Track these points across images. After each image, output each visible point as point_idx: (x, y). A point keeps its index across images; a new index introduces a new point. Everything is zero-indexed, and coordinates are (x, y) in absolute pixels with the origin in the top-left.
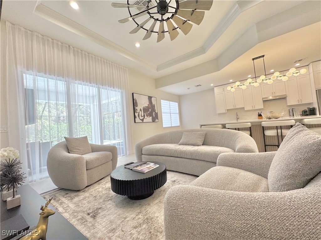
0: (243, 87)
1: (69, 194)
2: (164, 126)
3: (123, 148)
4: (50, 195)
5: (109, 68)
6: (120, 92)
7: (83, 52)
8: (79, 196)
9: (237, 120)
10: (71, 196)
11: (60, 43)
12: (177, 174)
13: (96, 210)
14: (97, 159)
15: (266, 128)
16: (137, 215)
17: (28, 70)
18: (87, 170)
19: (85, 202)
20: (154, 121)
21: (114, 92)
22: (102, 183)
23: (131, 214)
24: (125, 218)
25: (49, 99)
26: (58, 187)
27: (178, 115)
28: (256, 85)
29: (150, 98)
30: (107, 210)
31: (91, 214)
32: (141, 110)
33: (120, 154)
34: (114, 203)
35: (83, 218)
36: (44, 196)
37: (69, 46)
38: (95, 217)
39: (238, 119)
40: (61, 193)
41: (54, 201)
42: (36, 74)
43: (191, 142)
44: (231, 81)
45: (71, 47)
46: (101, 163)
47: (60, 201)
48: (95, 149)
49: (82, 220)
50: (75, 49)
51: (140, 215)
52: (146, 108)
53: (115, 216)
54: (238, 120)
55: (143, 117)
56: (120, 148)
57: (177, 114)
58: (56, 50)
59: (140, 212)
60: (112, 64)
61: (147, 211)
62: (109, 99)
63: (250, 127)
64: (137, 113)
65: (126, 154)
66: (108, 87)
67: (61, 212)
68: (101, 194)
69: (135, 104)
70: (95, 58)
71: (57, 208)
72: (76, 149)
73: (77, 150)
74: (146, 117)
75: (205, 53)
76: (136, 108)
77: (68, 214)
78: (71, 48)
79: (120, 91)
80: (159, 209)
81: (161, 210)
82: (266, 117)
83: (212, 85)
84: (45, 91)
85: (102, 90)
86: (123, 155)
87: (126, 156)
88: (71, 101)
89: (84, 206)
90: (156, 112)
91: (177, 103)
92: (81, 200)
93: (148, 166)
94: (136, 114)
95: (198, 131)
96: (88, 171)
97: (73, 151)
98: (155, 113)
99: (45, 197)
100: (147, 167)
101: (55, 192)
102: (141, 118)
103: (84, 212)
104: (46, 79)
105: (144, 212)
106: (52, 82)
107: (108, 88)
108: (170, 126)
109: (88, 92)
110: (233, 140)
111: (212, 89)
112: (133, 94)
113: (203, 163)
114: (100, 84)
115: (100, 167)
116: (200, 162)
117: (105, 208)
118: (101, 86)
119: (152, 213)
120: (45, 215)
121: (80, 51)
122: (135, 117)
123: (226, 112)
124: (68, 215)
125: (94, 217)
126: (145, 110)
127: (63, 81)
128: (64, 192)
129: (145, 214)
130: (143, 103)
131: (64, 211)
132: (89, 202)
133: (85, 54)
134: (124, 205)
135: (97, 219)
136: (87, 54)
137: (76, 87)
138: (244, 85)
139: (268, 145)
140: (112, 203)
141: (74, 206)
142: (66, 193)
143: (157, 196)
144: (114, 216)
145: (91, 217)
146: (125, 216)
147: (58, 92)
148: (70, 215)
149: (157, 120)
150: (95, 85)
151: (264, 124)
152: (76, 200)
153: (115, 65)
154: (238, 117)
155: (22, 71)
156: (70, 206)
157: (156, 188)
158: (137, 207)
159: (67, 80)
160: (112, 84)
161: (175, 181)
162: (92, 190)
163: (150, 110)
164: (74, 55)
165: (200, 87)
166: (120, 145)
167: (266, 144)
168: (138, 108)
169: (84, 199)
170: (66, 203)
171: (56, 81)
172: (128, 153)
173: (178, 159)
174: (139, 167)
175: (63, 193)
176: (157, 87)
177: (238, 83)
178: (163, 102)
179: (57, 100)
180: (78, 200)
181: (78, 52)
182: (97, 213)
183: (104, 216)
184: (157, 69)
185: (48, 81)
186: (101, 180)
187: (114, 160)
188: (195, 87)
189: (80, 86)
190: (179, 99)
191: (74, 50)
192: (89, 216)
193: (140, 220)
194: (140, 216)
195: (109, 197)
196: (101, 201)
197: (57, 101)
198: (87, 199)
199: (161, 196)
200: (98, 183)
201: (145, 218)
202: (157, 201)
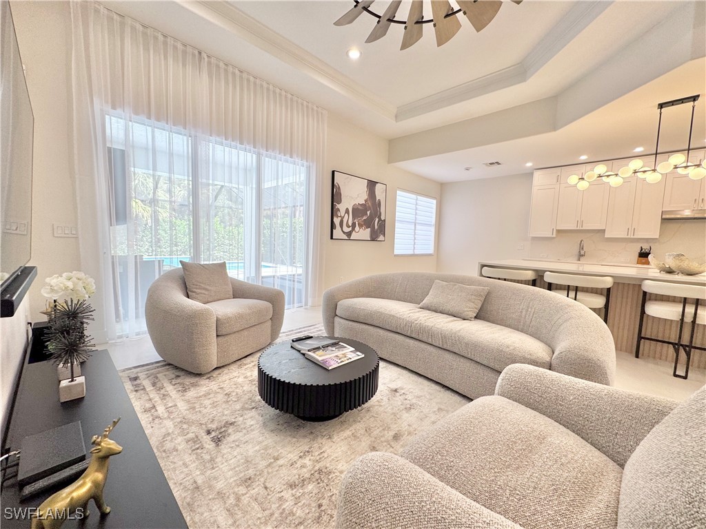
0: (614, 181)
1: (182, 377)
2: (396, 252)
3: (300, 291)
4: (147, 372)
5: (284, 108)
6: (305, 166)
7: (230, 69)
8: (199, 386)
9: (579, 260)
10: (184, 384)
11: (180, 46)
12: (405, 372)
13: (224, 426)
14: (240, 317)
15: (653, 297)
16: (300, 457)
17: (114, 107)
18: (217, 336)
19: (207, 402)
20: (374, 238)
21: (291, 165)
22: (246, 364)
23: (290, 452)
24: (276, 459)
25: (155, 169)
26: (162, 359)
27: (433, 229)
28: (651, 178)
29: (372, 184)
30: (244, 431)
31: (213, 434)
32: (347, 211)
33: (293, 303)
34: (261, 419)
35: (196, 440)
36: (138, 373)
37: (200, 53)
38: (219, 441)
39: (580, 256)
40: (167, 373)
41: (152, 388)
42: (130, 117)
43: (448, 307)
44: (584, 158)
45: (204, 55)
46: (248, 325)
47: (162, 391)
48: (239, 292)
49: (194, 442)
50: (212, 60)
51: (308, 458)
52: (360, 207)
53: (257, 448)
54: (581, 258)
55: (350, 229)
56: (294, 289)
57: (430, 225)
58: (170, 61)
59: (308, 452)
60: (292, 100)
61: (324, 452)
62: (280, 181)
63: (609, 290)
64: (338, 217)
65: (306, 304)
66: (279, 154)
67: (161, 415)
68: (239, 391)
69: (335, 196)
70: (255, 83)
71: (156, 405)
72: (200, 289)
73: (203, 291)
74: (357, 228)
75: (525, 81)
76: (338, 206)
77: (171, 423)
78: (204, 58)
79: (305, 163)
80: (349, 453)
81: (352, 457)
82: (661, 265)
83: (529, 164)
84: (147, 149)
85: (265, 160)
86: (300, 305)
87: (306, 309)
88: (200, 176)
89: (205, 411)
90: (383, 218)
91: (435, 202)
92: (200, 397)
93: (340, 353)
94: (335, 219)
95: (470, 282)
96: (220, 338)
97: (195, 292)
98: (380, 219)
99: (139, 375)
100: (337, 356)
101: (158, 367)
102: (346, 230)
103: (201, 424)
104: (149, 129)
105: (317, 453)
106: (162, 137)
107: (278, 156)
108: (412, 253)
109: (234, 159)
110: (553, 323)
111: (529, 175)
112: (333, 172)
113: (468, 364)
114: (262, 147)
115: (246, 333)
116: (462, 360)
117: (242, 426)
118: (263, 151)
119: (333, 459)
120: (101, 454)
121: (221, 64)
122: (333, 226)
123: (554, 236)
124: (172, 426)
125: (217, 441)
126: (357, 211)
127: (185, 135)
128: (174, 371)
129: (318, 458)
130: (354, 195)
131: (166, 415)
132: (215, 404)
133: (234, 74)
134: (279, 427)
135: (223, 446)
136: (237, 72)
137: (211, 149)
138: (617, 175)
139: (648, 339)
140: (257, 416)
141: (185, 408)
142: (177, 374)
143: (351, 420)
144: (255, 449)
145: (213, 439)
146: (276, 454)
147: (174, 152)
148: (175, 426)
149: (381, 238)
150: (252, 149)
151: (649, 286)
152: (192, 393)
153: (300, 100)
154: (582, 252)
155: (102, 110)
156: (179, 405)
157: (348, 406)
158: (305, 436)
159: (193, 133)
160: (288, 148)
161: (396, 391)
162: (224, 379)
163: (368, 213)
164: (210, 76)
165: (496, 166)
166: (294, 281)
167: (643, 335)
168: (342, 207)
169: (207, 395)
170: (173, 397)
171: (169, 134)
172: (310, 303)
173: (411, 342)
174: (320, 352)
175: (171, 373)
176: (391, 159)
177: (601, 169)
178: (401, 195)
179: (171, 171)
180: (195, 395)
181: (218, 66)
182: (223, 434)
183: (237, 444)
184: (396, 117)
185: (153, 132)
186: (246, 357)
187: (276, 318)
188: (484, 166)
189: (219, 148)
190: (440, 191)
191: (209, 63)
192: (208, 437)
193: (305, 470)
194: (307, 461)
195: (254, 402)
196: (238, 407)
197: (170, 173)
198: (212, 396)
199: (360, 421)
200: (239, 363)
201: (317, 468)
202: (348, 433)
